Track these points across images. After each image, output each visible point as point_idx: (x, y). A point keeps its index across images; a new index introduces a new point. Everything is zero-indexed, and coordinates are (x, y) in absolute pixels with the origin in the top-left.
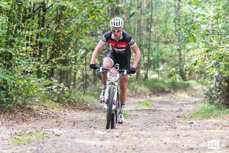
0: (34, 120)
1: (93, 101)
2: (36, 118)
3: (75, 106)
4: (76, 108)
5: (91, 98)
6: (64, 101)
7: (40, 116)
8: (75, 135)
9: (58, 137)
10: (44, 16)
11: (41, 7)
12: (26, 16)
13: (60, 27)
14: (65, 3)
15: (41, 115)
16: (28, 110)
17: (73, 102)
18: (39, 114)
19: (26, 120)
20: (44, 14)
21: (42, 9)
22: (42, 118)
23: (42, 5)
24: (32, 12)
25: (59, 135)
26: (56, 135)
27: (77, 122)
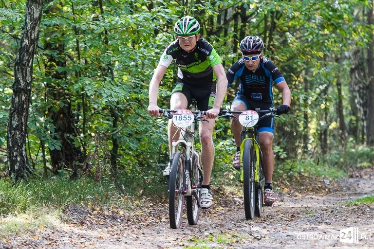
0: (223, 212)
1: (336, 175)
2: (227, 208)
3: (302, 185)
4: (302, 188)
5: (333, 170)
6: (281, 177)
7: (235, 203)
8: (289, 237)
9: (257, 241)
10: (243, 29)
11: (238, 13)
12: (211, 30)
13: (271, 47)
14: (280, 6)
15: (237, 203)
16: (215, 194)
17: (298, 178)
18: (234, 201)
19: (210, 213)
20: (242, 26)
21: (239, 16)
22: (239, 208)
23: (239, 11)
24: (222, 22)
25: (259, 238)
26: (255, 238)
27: (299, 214)
